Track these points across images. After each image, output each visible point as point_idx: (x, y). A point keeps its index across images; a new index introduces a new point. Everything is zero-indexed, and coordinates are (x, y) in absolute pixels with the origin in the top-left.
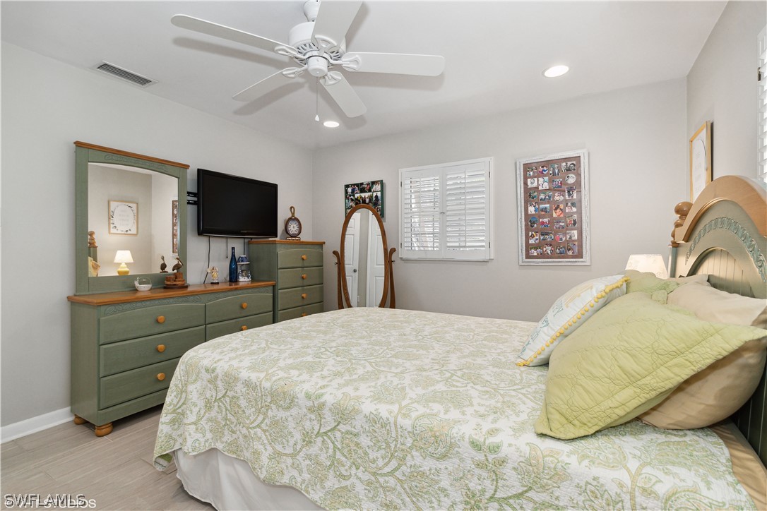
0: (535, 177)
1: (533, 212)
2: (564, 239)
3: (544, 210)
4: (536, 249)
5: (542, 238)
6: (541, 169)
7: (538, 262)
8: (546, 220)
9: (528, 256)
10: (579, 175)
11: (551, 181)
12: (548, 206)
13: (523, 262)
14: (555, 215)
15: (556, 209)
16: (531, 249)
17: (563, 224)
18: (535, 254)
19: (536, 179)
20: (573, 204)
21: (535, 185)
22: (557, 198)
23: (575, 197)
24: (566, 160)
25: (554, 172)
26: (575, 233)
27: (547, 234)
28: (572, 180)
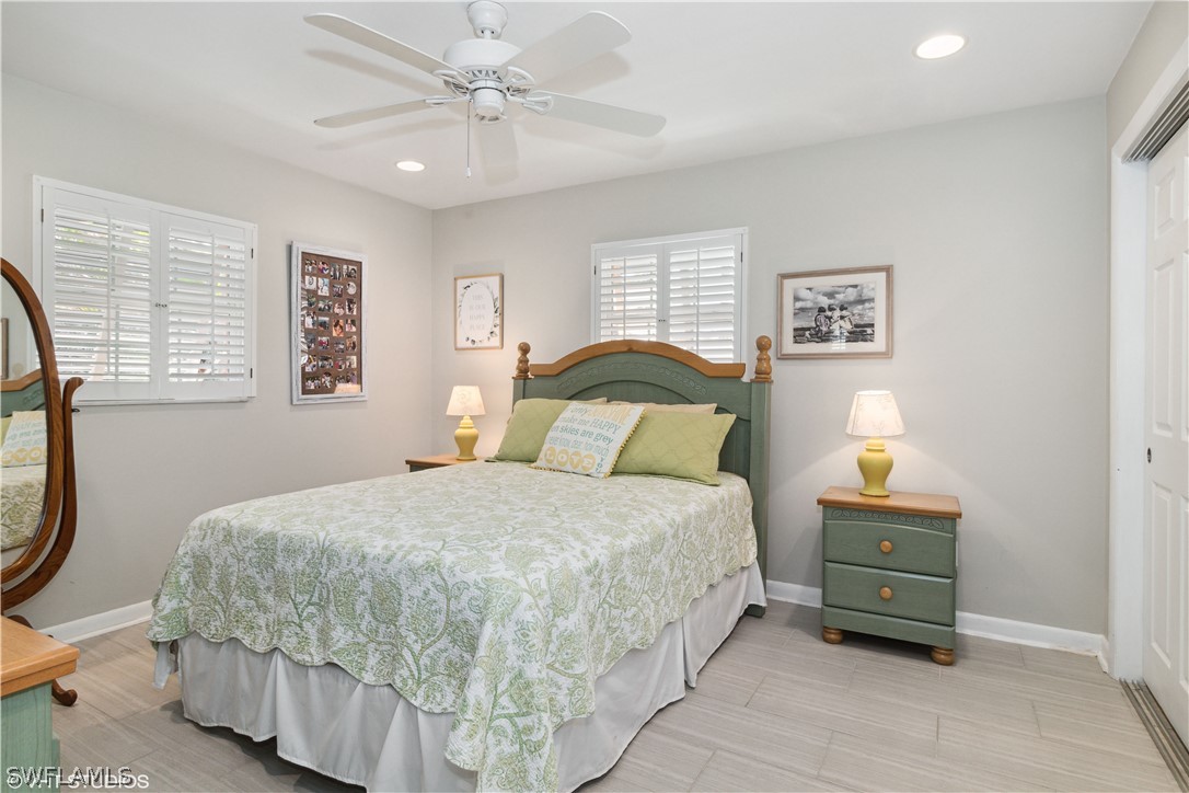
0: (314, 275)
1: (311, 326)
2: (343, 367)
3: (323, 324)
4: (313, 379)
5: (320, 363)
6: (321, 266)
7: (316, 400)
8: (324, 339)
9: (305, 391)
10: (360, 286)
11: (331, 286)
12: (327, 319)
13: (298, 400)
14: (334, 334)
15: (336, 326)
16: (308, 379)
17: (342, 347)
18: (312, 387)
19: (315, 278)
20: (353, 322)
21: (313, 287)
22: (337, 311)
23: (355, 313)
24: (349, 262)
25: (335, 274)
26: (354, 358)
27: (326, 359)
28: (352, 290)
